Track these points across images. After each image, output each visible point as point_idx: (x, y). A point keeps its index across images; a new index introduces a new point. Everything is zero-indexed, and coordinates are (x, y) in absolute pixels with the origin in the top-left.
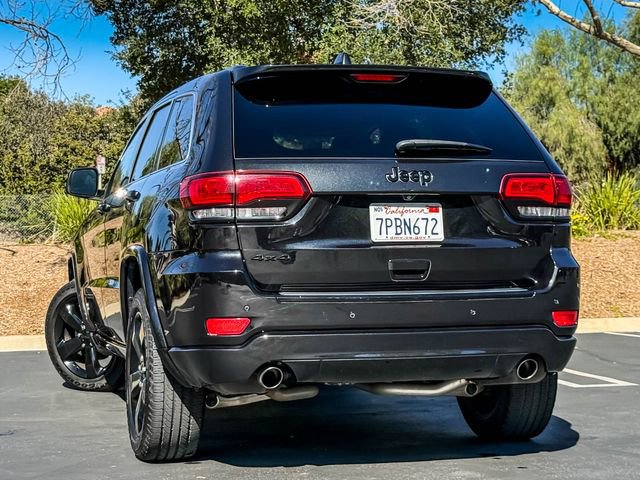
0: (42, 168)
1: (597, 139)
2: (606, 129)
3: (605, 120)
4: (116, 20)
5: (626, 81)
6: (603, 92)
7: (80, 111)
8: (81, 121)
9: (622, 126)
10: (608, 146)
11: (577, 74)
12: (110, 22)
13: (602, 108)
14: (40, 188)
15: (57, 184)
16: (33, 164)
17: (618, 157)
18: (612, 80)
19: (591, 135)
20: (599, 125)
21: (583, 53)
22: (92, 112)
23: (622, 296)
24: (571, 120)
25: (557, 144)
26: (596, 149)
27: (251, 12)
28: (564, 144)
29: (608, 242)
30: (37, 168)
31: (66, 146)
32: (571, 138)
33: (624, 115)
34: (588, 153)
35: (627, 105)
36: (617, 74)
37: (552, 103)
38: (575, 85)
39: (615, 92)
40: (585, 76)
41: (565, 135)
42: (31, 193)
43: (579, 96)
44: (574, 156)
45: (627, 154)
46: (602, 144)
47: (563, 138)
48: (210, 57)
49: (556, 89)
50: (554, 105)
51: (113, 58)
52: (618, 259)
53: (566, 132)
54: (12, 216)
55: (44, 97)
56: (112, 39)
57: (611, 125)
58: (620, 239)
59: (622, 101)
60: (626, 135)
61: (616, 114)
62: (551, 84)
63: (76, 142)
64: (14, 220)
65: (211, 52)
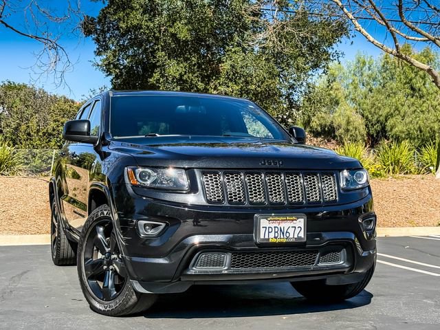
0: (44, 134)
1: (362, 124)
2: (367, 118)
3: (367, 113)
4: (98, 40)
5: (379, 91)
6: (366, 98)
7: (66, 101)
8: (66, 107)
9: (376, 117)
10: (368, 128)
11: (351, 87)
12: (94, 42)
13: (365, 106)
14: (43, 145)
15: (53, 143)
16: (38, 131)
17: (373, 135)
18: (371, 90)
19: (358, 121)
20: (363, 115)
21: (355, 75)
22: (73, 102)
23: (413, 213)
24: (348, 112)
25: (339, 126)
26: (362, 129)
27: (184, 37)
28: (344, 126)
29: (399, 181)
30: (41, 134)
31: (58, 121)
32: (348, 123)
33: (377, 111)
34: (357, 132)
35: (379, 105)
36: (374, 87)
37: (337, 103)
38: (350, 92)
39: (373, 97)
40: (355, 88)
41: (345, 121)
42: (37, 148)
43: (352, 99)
44: (350, 133)
45: (378, 133)
46: (365, 127)
47: (344, 123)
48: (158, 64)
49: (340, 95)
50: (338, 104)
51: (93, 65)
52: (406, 191)
53: (345, 119)
54: (26, 161)
55: (44, 93)
56: (95, 52)
57: (370, 116)
58: (405, 180)
59: (377, 103)
60: (378, 122)
61: (373, 110)
62: (337, 92)
63: (64, 119)
64: (27, 164)
65: (158, 61)
